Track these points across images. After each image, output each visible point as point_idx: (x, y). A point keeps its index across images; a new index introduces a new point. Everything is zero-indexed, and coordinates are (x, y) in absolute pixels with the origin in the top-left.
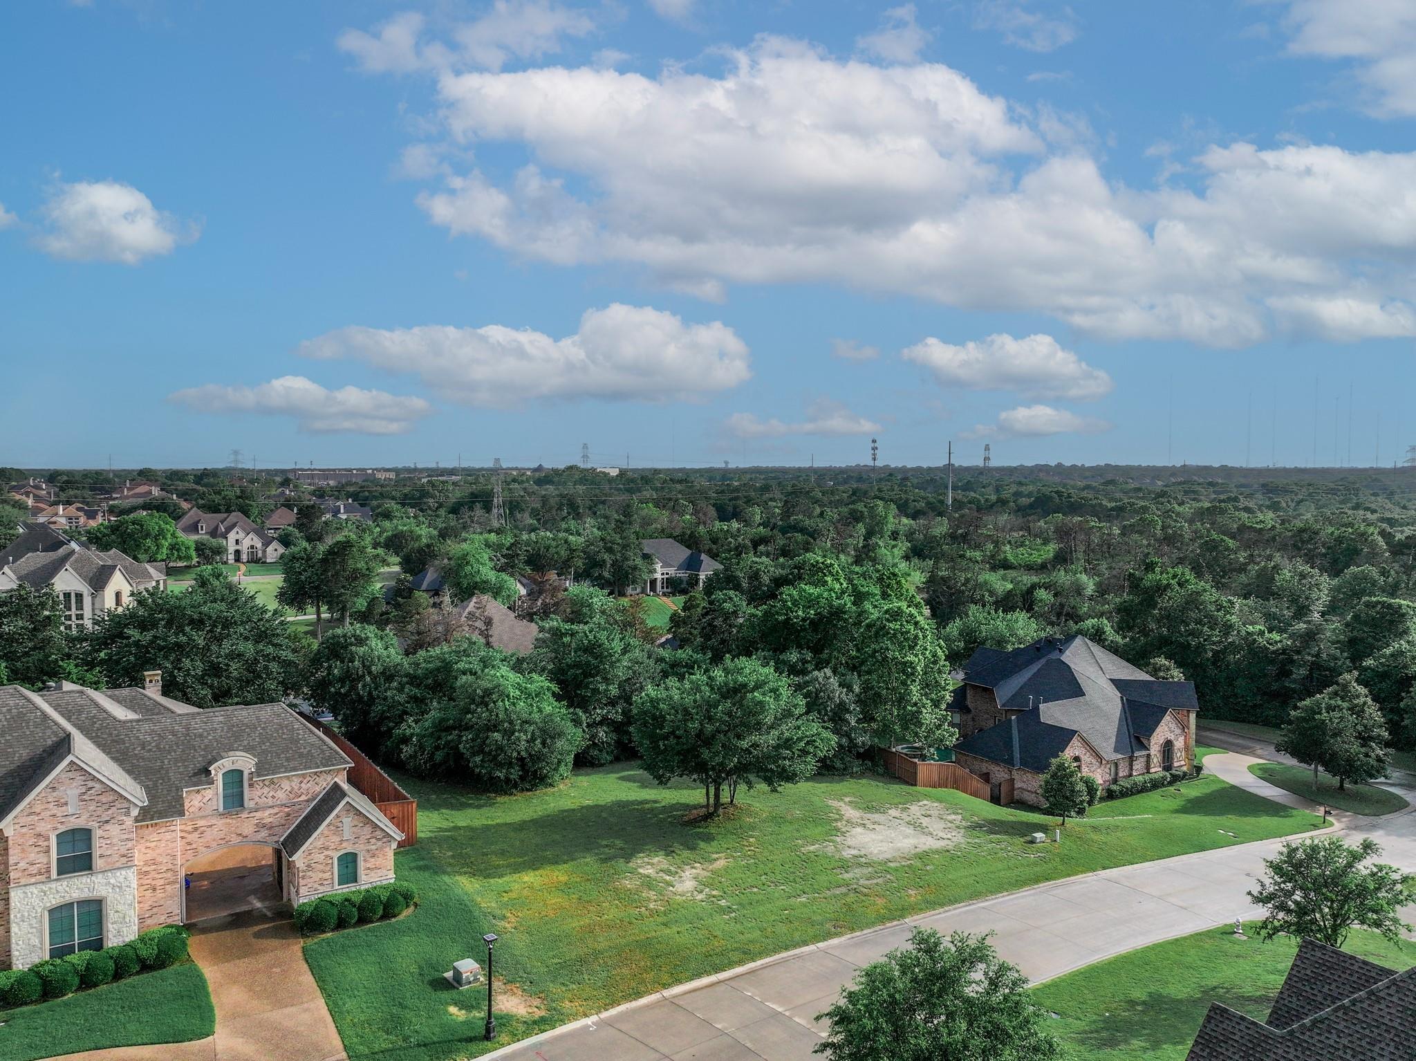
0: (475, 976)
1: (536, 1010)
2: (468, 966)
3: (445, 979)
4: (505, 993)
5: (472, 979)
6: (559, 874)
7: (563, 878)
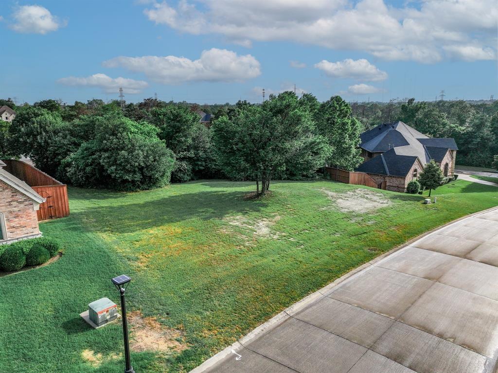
0: (111, 314)
1: (177, 343)
2: (104, 306)
3: (82, 319)
4: (144, 327)
5: (108, 317)
6: (175, 228)
7: (179, 230)
